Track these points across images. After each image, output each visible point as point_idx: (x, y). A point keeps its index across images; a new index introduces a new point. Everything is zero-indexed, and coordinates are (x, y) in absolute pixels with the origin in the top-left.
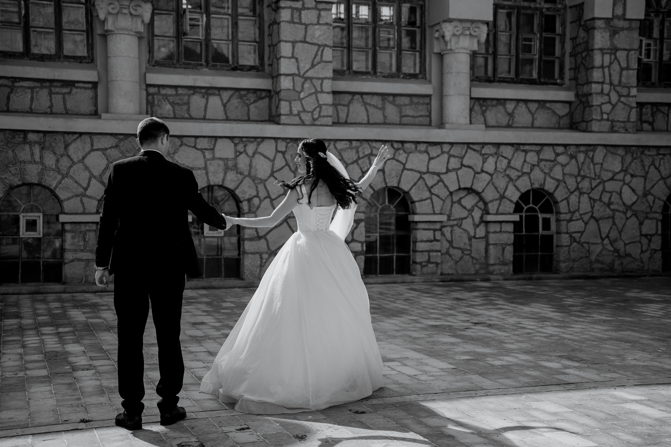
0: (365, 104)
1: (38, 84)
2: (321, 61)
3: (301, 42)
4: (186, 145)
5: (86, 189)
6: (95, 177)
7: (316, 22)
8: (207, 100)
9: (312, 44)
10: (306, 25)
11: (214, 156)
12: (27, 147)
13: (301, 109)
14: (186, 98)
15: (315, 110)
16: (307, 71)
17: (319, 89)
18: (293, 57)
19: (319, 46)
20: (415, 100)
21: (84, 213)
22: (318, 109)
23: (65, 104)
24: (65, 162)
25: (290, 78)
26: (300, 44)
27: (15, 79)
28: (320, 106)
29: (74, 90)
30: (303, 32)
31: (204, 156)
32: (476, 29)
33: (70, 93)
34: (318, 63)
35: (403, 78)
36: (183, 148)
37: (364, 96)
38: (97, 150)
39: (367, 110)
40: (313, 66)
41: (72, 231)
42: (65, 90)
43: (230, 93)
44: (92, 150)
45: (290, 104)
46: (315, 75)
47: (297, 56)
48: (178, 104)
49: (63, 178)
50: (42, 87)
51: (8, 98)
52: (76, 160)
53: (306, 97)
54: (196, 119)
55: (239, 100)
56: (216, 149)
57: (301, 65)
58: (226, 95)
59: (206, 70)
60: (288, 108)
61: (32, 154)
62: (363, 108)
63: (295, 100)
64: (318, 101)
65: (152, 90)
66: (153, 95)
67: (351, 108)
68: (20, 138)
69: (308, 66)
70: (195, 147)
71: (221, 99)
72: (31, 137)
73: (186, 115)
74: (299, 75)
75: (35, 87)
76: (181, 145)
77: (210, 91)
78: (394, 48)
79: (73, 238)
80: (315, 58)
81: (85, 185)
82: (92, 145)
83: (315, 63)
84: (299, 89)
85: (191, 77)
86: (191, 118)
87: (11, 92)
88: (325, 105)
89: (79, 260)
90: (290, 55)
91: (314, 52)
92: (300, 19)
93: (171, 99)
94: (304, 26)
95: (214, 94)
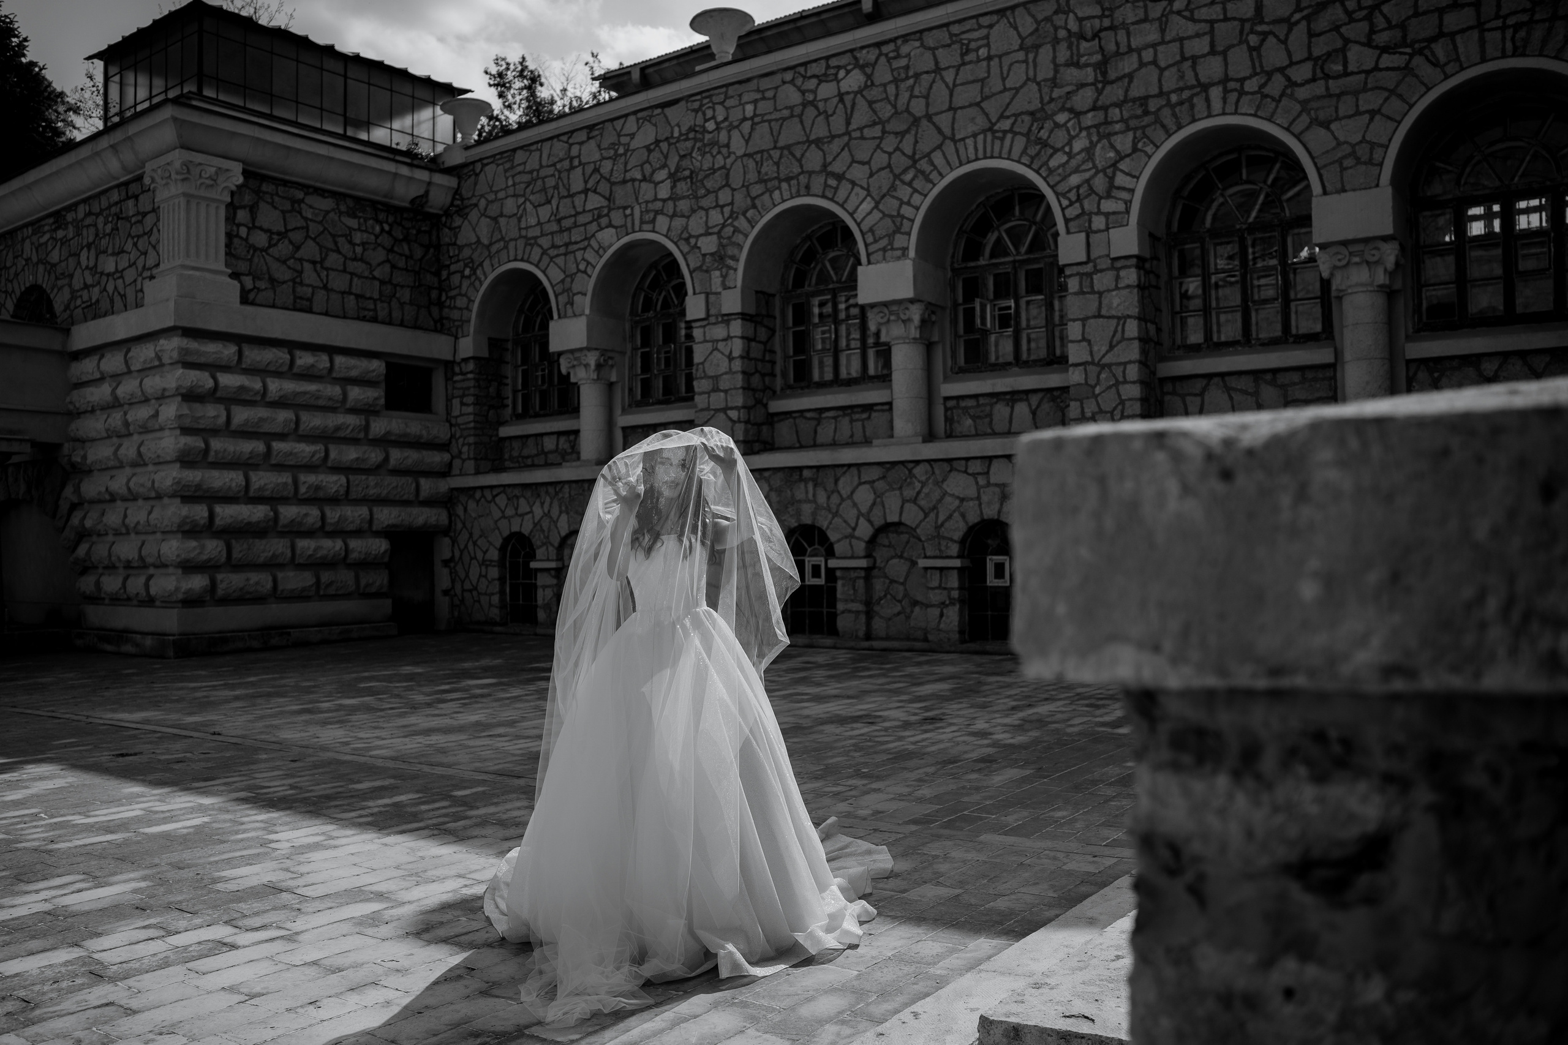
0: (1228, 389)
1: (840, 413)
2: (1123, 339)
3: (1095, 317)
4: (957, 470)
5: (854, 529)
6: (863, 515)
7: (1113, 286)
8: (1012, 408)
9: (1109, 317)
10: (1100, 294)
11: (988, 482)
12: (802, 485)
13: (1097, 410)
14: (988, 408)
15: (1115, 408)
16: (1104, 356)
17: (1121, 379)
18: (1084, 339)
19: (1119, 318)
20: (1310, 375)
21: (852, 557)
22: (1120, 407)
23: (864, 432)
24: (835, 499)
25: (1081, 368)
26: (1092, 321)
27: (821, 410)
28: (1122, 402)
29: (874, 414)
30: (1097, 304)
31: (977, 483)
32: (1373, 252)
33: (869, 418)
34: (1119, 342)
36: (954, 474)
37: (1227, 378)
38: (864, 483)
39: (1231, 398)
40: (1111, 347)
41: (842, 578)
42: (865, 416)
43: (1040, 395)
44: (860, 484)
45: (1082, 404)
46: (1114, 360)
47: (1089, 338)
48: (979, 417)
49: (833, 518)
50: (845, 415)
51: (816, 432)
52: (845, 496)
53: (1103, 392)
54: (999, 434)
55: (1052, 404)
56: (991, 472)
57: (1095, 348)
58: (1034, 399)
59: (1016, 369)
60: (1079, 410)
61: (807, 492)
62: (1226, 397)
63: (1088, 398)
64: (1119, 395)
65: (951, 404)
66: (951, 409)
67: (1206, 398)
68: (796, 476)
69: (1104, 349)
70: (966, 472)
71: (1030, 405)
72: (806, 473)
73: (989, 431)
74: (1092, 363)
75: (838, 416)
76: (950, 471)
77: (1016, 397)
78: (1277, 299)
79: (843, 585)
80: (1114, 336)
81: (853, 525)
82: (859, 478)
83: (1114, 343)
84: (1092, 382)
85: (989, 382)
86: (994, 434)
87: (818, 424)
88: (1130, 399)
89: (850, 611)
90: (1080, 338)
91: (1112, 329)
92: (1092, 287)
93: (972, 412)
94: (1097, 296)
95: (1021, 400)
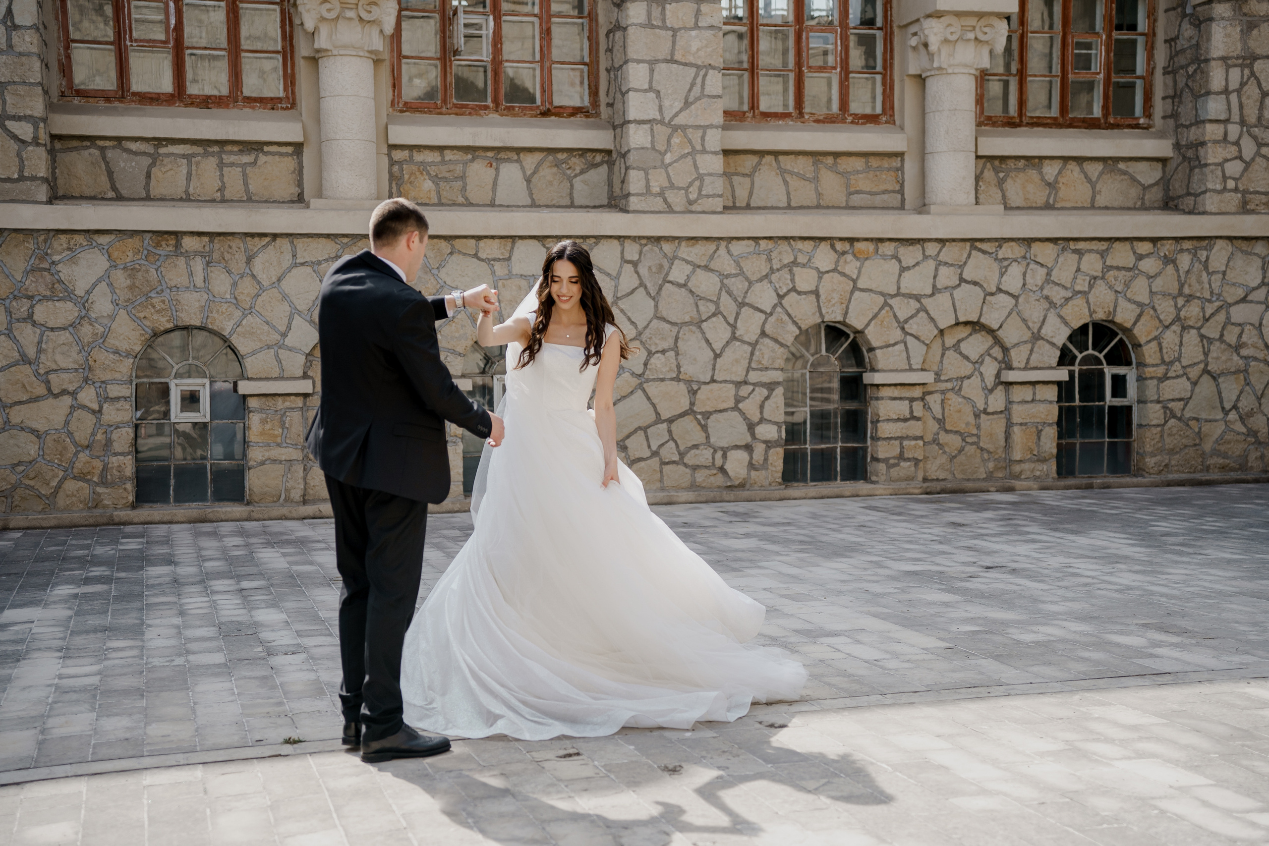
0: (783, 172)
1: (199, 150)
2: (702, 95)
3: (667, 61)
4: (460, 252)
5: (284, 335)
6: (299, 313)
7: (691, 24)
8: (497, 169)
9: (685, 64)
10: (675, 31)
11: (510, 272)
12: (181, 262)
13: (667, 184)
14: (459, 168)
15: (691, 184)
16: (676, 115)
17: (699, 147)
18: (651, 89)
19: (698, 67)
20: (874, 162)
21: (281, 378)
22: (697, 183)
23: (246, 184)
24: (247, 287)
25: (647, 126)
26: (663, 66)
27: (159, 142)
28: (700, 178)
29: (262, 159)
30: (670, 44)
31: (493, 273)
32: (986, 30)
33: (255, 163)
34: (698, 99)
35: (852, 122)
36: (455, 257)
37: (781, 158)
38: (302, 264)
39: (786, 183)
40: (687, 104)
41: (261, 410)
42: (247, 159)
43: (538, 156)
44: (296, 265)
45: (647, 174)
46: (691, 122)
47: (658, 88)
48: (445, 179)
49: (244, 316)
50: (206, 154)
51: (148, 176)
52: (266, 283)
53: (675, 161)
54: (478, 205)
55: (555, 170)
56: (513, 258)
57: (666, 103)
58: (530, 161)
59: (496, 116)
60: (643, 183)
61: (191, 274)
62: (779, 180)
63: (655, 168)
64: (696, 167)
65: (398, 155)
66: (400, 163)
67: (757, 179)
68: (167, 248)
69: (678, 105)
70: (476, 256)
71: (523, 168)
72: (189, 243)
73: (461, 200)
74: (661, 122)
75: (194, 155)
76: (451, 253)
77: (502, 155)
78: (835, 68)
79: (264, 422)
80: (690, 90)
81: (282, 329)
82: (294, 256)
83: (691, 99)
84: (661, 147)
85: (468, 130)
86: (469, 204)
87: (153, 164)
88: (710, 175)
89: (274, 461)
90: (646, 86)
91: (689, 80)
92: (664, 20)
93: (433, 171)
94: (670, 33)
95: (508, 160)
